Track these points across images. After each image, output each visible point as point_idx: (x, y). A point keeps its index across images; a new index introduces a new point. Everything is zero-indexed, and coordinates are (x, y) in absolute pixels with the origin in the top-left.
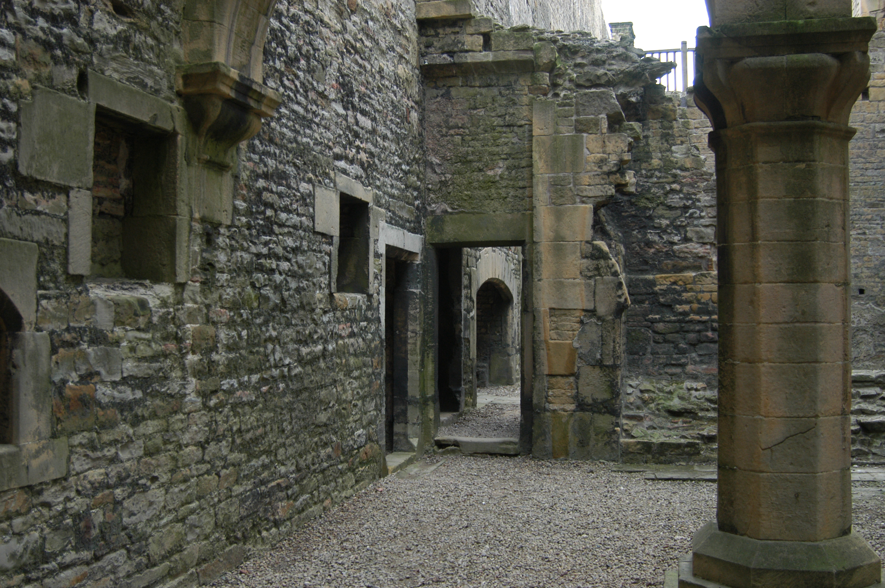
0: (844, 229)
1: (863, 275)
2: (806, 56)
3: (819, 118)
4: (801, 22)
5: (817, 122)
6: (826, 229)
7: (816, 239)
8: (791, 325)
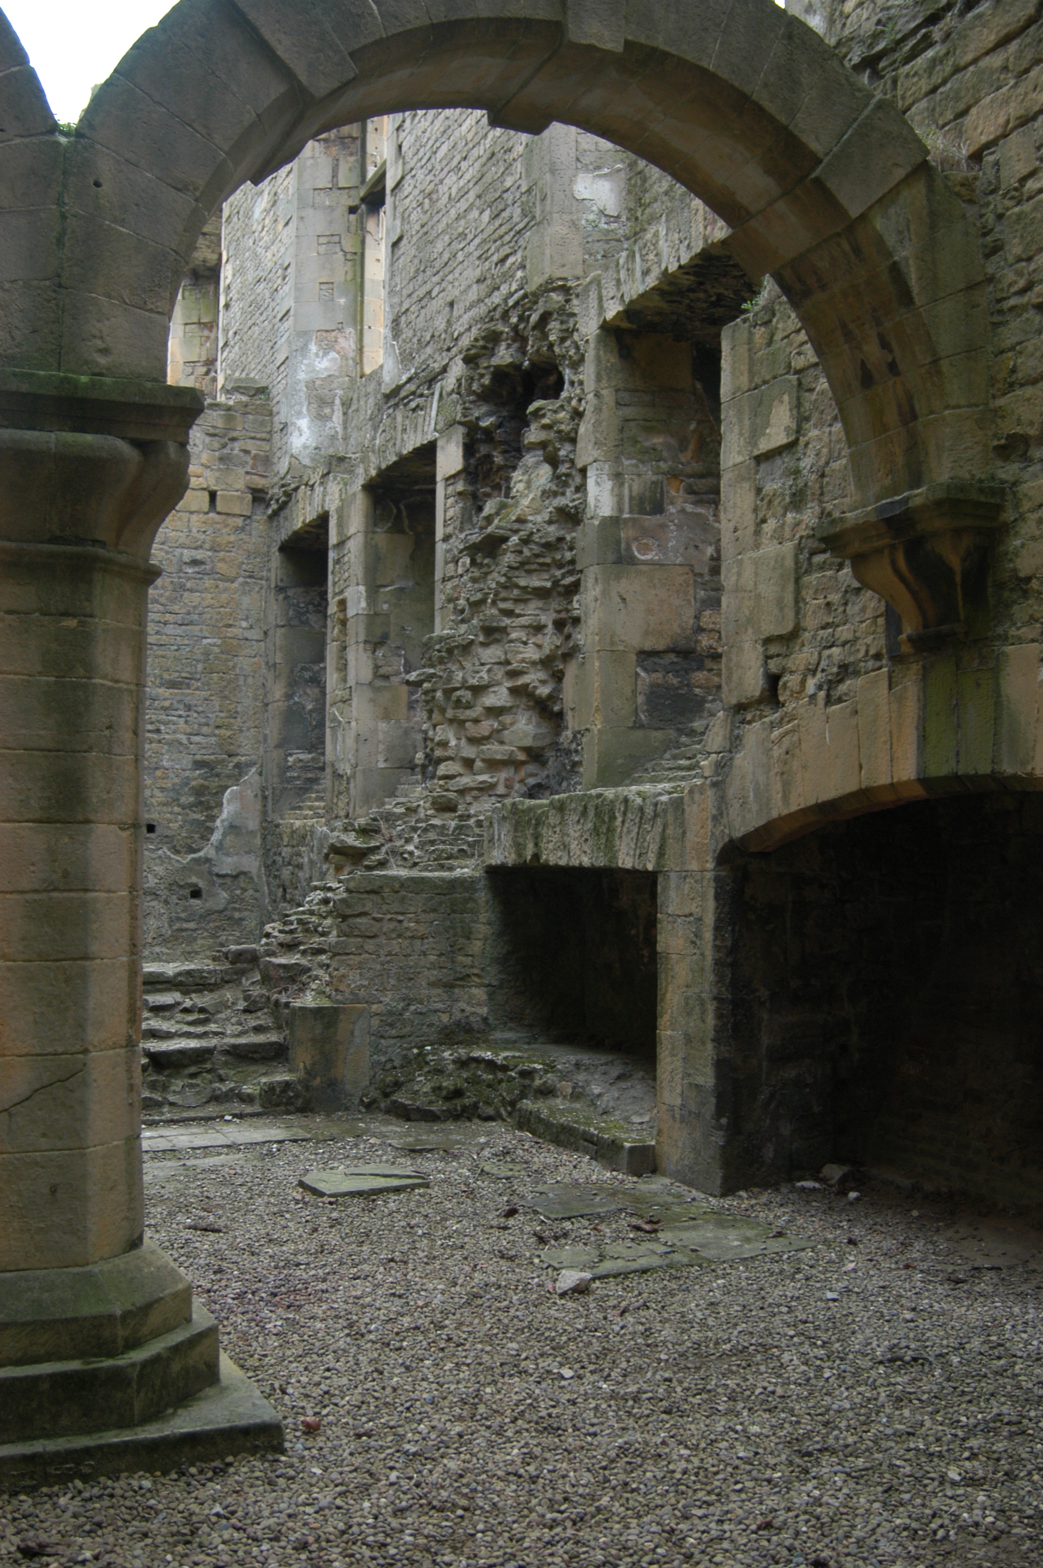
0: (135, 733)
1: (153, 800)
2: (89, 437)
3: (103, 544)
4: (84, 379)
5: (101, 552)
6: (107, 732)
7: (90, 749)
8: (44, 896)
